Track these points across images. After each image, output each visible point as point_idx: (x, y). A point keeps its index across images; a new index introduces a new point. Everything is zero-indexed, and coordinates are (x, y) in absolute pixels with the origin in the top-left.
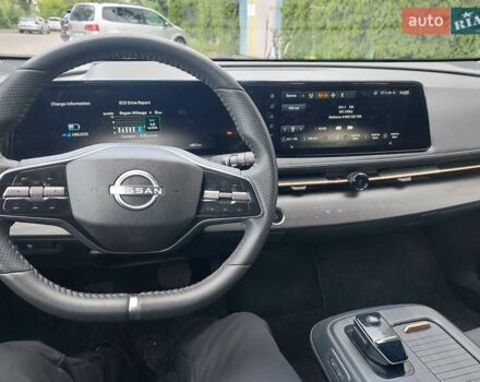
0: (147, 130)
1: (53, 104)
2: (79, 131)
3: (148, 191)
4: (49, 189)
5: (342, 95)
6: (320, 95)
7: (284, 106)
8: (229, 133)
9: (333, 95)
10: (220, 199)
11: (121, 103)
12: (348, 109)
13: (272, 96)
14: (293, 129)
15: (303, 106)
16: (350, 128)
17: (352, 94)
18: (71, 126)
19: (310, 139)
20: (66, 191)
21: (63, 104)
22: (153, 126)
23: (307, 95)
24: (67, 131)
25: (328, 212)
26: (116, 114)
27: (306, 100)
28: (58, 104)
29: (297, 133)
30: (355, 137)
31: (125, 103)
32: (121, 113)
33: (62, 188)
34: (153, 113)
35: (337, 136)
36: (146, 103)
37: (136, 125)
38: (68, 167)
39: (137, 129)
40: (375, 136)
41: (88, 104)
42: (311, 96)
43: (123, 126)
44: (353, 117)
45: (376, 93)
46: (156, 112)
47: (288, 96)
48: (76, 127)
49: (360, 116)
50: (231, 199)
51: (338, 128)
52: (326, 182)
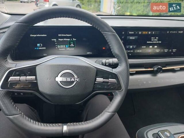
0: (70, 47)
1: (31, 35)
2: (42, 47)
3: (73, 80)
4: (29, 78)
5: (153, 33)
6: (144, 33)
7: (128, 37)
8: (103, 48)
9: (150, 33)
10: (103, 82)
11: (59, 35)
12: (155, 39)
13: (123, 33)
14: (131, 47)
15: (137, 37)
16: (156, 47)
17: (158, 32)
18: (38, 45)
19: (139, 51)
20: (36, 78)
21: (35, 36)
22: (72, 45)
23: (138, 33)
24: (37, 47)
25: (145, 83)
26: (57, 40)
27: (138, 35)
28: (33, 36)
29: (133, 49)
30: (158, 51)
31: (61, 35)
32: (59, 39)
33: (34, 77)
34: (72, 40)
35: (150, 50)
36: (70, 35)
37: (65, 44)
38: (37, 68)
39: (65, 46)
40: (166, 51)
41: (46, 35)
42: (140, 33)
43: (60, 45)
44: (157, 42)
45: (168, 32)
46: (74, 39)
47: (130, 33)
48: (40, 45)
49: (160, 42)
50: (108, 82)
51: (151, 47)
52: (144, 70)
